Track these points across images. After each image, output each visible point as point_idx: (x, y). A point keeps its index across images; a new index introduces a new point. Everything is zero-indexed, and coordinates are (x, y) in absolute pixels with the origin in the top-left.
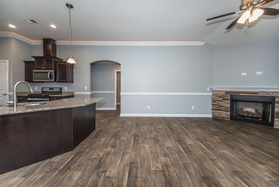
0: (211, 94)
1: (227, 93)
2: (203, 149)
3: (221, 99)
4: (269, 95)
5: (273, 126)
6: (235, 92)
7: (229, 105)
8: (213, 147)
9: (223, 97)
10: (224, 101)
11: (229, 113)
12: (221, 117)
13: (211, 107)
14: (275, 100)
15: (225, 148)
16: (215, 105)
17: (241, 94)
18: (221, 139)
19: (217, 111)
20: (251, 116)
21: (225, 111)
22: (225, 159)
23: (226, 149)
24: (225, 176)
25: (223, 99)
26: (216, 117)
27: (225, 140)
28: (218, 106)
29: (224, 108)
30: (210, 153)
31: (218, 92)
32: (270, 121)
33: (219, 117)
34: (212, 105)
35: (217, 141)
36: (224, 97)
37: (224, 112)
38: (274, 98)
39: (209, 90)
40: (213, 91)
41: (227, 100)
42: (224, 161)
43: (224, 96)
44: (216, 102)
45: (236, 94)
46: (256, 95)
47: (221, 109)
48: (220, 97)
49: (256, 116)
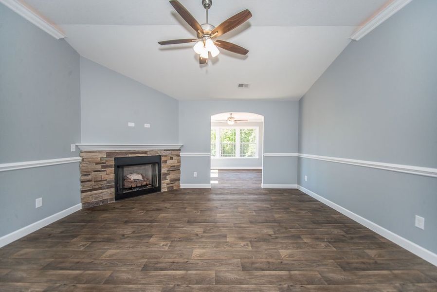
0: (79, 159)
1: (109, 154)
2: (76, 277)
3: (99, 167)
4: (157, 155)
5: (160, 190)
6: (121, 153)
7: (112, 176)
8: (88, 261)
9: (103, 163)
10: (106, 171)
11: (113, 190)
12: (101, 201)
13: (79, 187)
14: (161, 159)
15: (105, 249)
16: (89, 181)
17: (130, 156)
18: (87, 239)
19: (92, 192)
20: (141, 185)
21: (108, 188)
22: (121, 262)
23: (108, 249)
24: (143, 284)
25: (103, 167)
26: (91, 206)
27: (91, 236)
28: (93, 183)
29: (105, 182)
30: (95, 274)
31: (93, 154)
32: (158, 186)
33: (97, 203)
34: (82, 182)
35: (83, 246)
36: (105, 163)
37: (106, 190)
38: (160, 157)
39: (74, 150)
40: (81, 152)
41: (110, 166)
42: (122, 266)
43: (104, 161)
44: (89, 174)
45: (123, 155)
46: (145, 155)
47: (100, 186)
48: (97, 164)
49: (145, 183)
